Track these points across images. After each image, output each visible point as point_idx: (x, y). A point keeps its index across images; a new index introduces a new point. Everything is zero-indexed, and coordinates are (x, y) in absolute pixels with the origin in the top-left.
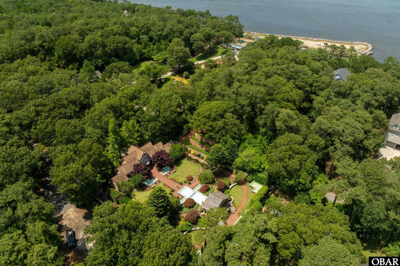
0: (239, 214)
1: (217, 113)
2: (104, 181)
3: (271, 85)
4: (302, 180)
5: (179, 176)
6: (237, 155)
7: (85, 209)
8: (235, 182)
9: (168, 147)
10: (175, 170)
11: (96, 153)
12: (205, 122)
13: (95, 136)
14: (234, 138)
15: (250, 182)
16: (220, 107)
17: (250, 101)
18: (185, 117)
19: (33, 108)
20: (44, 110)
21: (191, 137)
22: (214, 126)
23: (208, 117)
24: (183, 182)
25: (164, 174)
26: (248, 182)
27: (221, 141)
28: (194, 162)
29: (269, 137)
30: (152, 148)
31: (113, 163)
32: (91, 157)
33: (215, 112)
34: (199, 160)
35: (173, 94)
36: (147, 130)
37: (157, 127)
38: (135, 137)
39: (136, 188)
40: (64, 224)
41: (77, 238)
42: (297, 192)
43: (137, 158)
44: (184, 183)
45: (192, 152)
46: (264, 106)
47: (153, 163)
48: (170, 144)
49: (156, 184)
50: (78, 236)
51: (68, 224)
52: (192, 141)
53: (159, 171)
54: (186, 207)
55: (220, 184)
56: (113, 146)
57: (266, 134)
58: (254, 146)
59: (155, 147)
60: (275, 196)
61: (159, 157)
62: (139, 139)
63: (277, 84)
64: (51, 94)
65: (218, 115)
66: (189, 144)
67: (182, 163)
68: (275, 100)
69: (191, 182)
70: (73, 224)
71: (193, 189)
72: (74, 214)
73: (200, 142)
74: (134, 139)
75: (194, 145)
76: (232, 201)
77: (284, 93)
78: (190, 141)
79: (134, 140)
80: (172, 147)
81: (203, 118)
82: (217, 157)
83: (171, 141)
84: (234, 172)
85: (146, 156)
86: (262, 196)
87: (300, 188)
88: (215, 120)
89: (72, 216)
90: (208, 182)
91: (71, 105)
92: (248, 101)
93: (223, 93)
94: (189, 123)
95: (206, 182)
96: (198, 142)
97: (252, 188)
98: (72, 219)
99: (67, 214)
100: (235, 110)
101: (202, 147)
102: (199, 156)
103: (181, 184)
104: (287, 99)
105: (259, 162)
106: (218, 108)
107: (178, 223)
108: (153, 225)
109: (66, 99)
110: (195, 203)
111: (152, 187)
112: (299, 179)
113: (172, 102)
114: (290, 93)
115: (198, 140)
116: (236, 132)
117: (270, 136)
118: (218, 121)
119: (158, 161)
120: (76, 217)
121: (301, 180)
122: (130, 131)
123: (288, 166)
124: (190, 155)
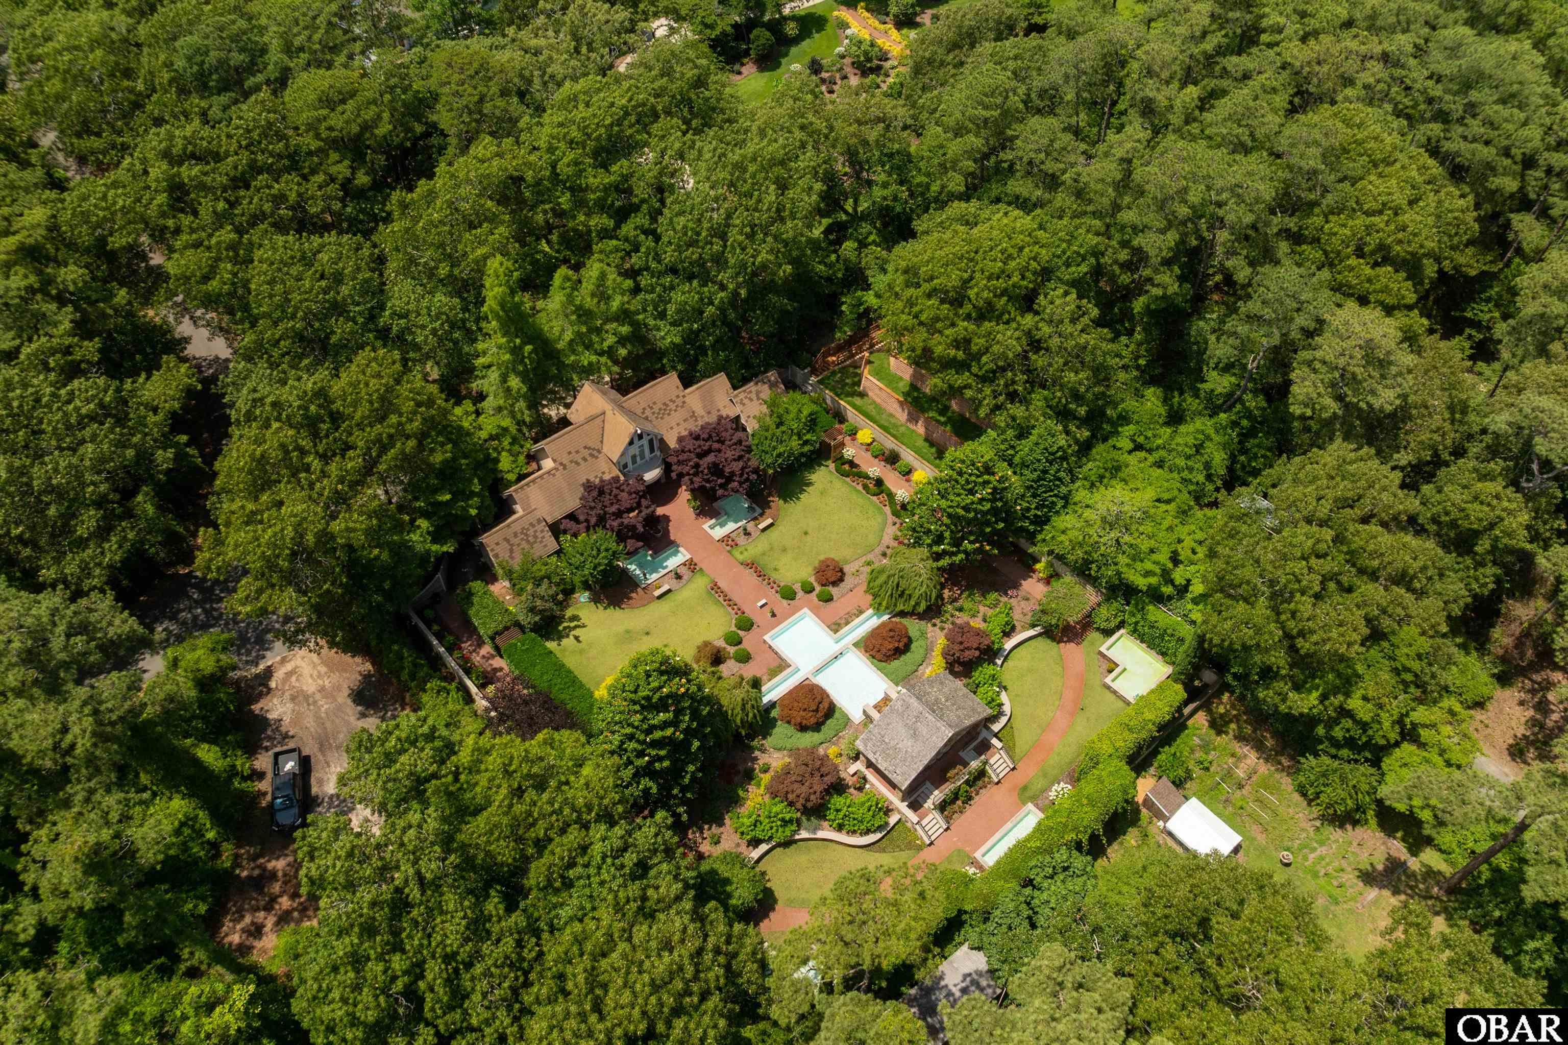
0: (1025, 788)
1: (1001, 283)
2: (449, 548)
3: (1312, 160)
4: (1360, 702)
5: (784, 550)
6: (1066, 498)
7: (364, 656)
8: (1033, 626)
9: (756, 403)
10: (769, 521)
11: (408, 427)
12: (937, 319)
13: (423, 327)
14: (1063, 414)
15: (1108, 633)
16: (1021, 249)
17: (1184, 236)
18: (853, 256)
19: (158, 171)
20: (208, 180)
21: (869, 362)
22: (978, 343)
23: (957, 300)
24: (797, 587)
25: (719, 533)
26: (1098, 629)
27: (1000, 419)
28: (865, 487)
29: (1245, 423)
30: (679, 402)
31: (497, 461)
32: (384, 449)
33: (989, 278)
34: (892, 481)
35: (803, 146)
36: (662, 315)
37: (710, 310)
38: (606, 345)
39: (586, 586)
40: (272, 716)
41: (314, 790)
42: (1321, 742)
43: (605, 450)
44: (800, 594)
45: (865, 435)
46: (1248, 271)
47: (674, 475)
48: (766, 392)
49: (679, 577)
50: (321, 782)
51: (287, 720)
52: (869, 381)
53: (698, 515)
54: (789, 722)
55: (959, 635)
56: (504, 379)
57: (1233, 405)
58: (1160, 464)
59: (694, 396)
60: (1213, 724)
61: (701, 456)
62: (623, 352)
63: (1345, 151)
64: (246, 95)
65: (1004, 292)
66: (853, 394)
67: (810, 484)
68: (1315, 241)
69: (834, 590)
70: (310, 722)
71: (835, 627)
72: (320, 676)
73: (907, 394)
74: (601, 354)
75: (878, 400)
76: (1004, 720)
77: (1368, 214)
78: (860, 376)
79: (603, 359)
80: (772, 405)
81: (929, 296)
82: (966, 509)
83: (772, 375)
84: (1038, 566)
85: (645, 442)
86: (1144, 735)
87: (1338, 733)
88: (985, 313)
89: (310, 685)
90: (908, 608)
91: (334, 156)
92: (1172, 237)
93: (1050, 166)
94: (867, 287)
95: (900, 607)
96: (895, 389)
97: (1112, 666)
98: (306, 697)
99: (289, 667)
100: (1098, 272)
101: (913, 419)
102: (892, 459)
103: (789, 595)
104: (1382, 247)
105: (1163, 557)
106: (1010, 257)
107: (741, 793)
108: (592, 871)
109: (312, 127)
110: (831, 710)
111: (657, 593)
112: (1348, 695)
113: (790, 193)
114: (1405, 218)
115: (901, 379)
116: (1082, 389)
117: (1249, 415)
118: (999, 319)
119: (696, 474)
120: (322, 689)
121: (1355, 703)
122: (584, 314)
123: (1302, 634)
124: (849, 452)
